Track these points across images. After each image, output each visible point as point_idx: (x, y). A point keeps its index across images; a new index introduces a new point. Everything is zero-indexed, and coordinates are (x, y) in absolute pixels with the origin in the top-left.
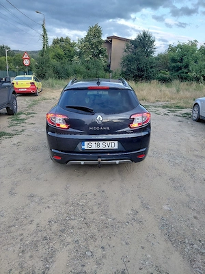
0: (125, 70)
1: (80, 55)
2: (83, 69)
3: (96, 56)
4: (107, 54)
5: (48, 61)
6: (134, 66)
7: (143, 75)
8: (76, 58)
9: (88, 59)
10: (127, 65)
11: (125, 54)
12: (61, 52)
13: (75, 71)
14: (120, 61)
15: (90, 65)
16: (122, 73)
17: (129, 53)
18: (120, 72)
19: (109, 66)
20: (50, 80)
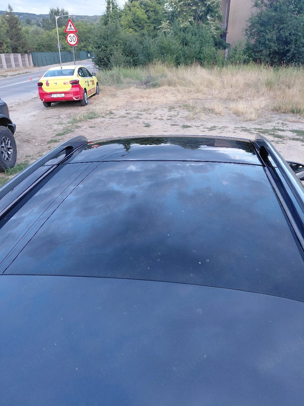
0: (253, 42)
1: (172, 17)
2: (176, 44)
3: (200, 18)
4: (221, 13)
5: (115, 32)
6: (272, 35)
7: (288, 51)
8: (164, 24)
9: (187, 24)
10: (259, 32)
11: (256, 11)
12: (141, 13)
13: (162, 48)
14: (245, 25)
15: (189, 36)
16: (248, 49)
17: (264, 8)
18: (244, 47)
19: (224, 35)
20: (115, 70)
